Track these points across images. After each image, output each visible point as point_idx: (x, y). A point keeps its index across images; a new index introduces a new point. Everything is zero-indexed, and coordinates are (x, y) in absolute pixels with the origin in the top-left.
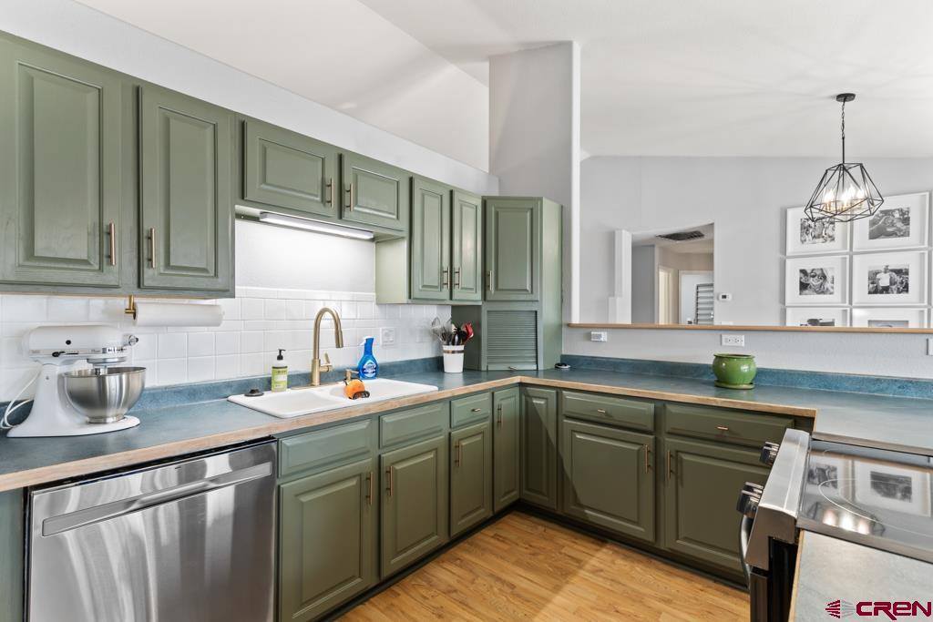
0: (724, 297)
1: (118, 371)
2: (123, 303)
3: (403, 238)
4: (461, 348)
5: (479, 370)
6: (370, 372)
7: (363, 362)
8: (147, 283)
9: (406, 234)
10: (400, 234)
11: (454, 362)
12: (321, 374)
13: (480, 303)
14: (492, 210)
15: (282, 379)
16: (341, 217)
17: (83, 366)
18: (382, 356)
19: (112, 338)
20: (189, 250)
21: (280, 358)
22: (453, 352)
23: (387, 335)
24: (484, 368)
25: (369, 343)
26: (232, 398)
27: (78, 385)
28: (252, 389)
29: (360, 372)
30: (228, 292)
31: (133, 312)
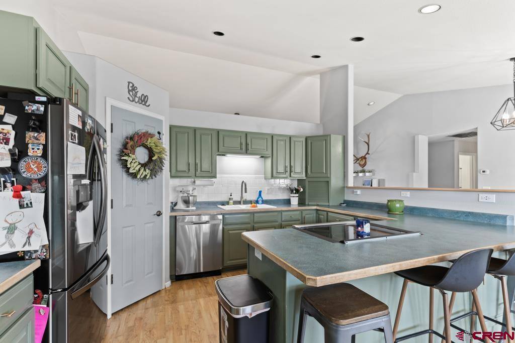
0: (484, 172)
1: (192, 196)
2: (193, 180)
3: (269, 157)
4: (297, 195)
5: (305, 204)
6: (260, 202)
7: (258, 198)
8: (197, 175)
9: (271, 155)
10: (268, 156)
11: (295, 201)
12: (243, 201)
13: (305, 178)
14: (309, 142)
15: (231, 202)
16: (246, 152)
17: (186, 195)
18: (265, 197)
19: (190, 188)
20: (206, 166)
21: (231, 195)
22: (294, 197)
23: (268, 190)
24: (307, 203)
25: (260, 192)
26: (219, 206)
27: (184, 198)
28: (223, 204)
29: (257, 202)
30: (215, 177)
31: (194, 182)
